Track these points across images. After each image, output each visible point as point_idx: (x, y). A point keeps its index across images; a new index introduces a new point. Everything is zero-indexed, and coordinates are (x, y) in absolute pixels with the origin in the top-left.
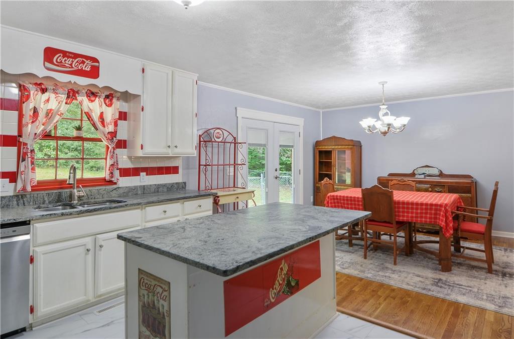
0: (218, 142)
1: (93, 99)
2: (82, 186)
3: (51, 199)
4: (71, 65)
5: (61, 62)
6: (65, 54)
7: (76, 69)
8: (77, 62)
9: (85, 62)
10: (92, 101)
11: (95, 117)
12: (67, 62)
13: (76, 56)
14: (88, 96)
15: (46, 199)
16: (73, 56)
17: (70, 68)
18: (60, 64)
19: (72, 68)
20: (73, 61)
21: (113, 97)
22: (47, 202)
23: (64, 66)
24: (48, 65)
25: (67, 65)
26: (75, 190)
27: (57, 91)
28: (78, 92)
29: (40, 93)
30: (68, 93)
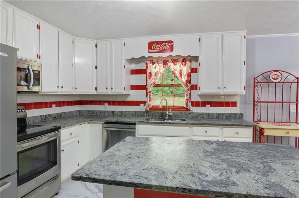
0: (276, 83)
1: (176, 63)
2: (171, 110)
3: (158, 115)
4: (160, 48)
5: (155, 48)
6: (157, 43)
7: (162, 49)
8: (163, 45)
9: (166, 44)
10: (176, 64)
11: (177, 73)
12: (158, 47)
13: (162, 42)
14: (173, 62)
15: (157, 115)
16: (160, 43)
17: (159, 49)
18: (155, 49)
19: (160, 49)
20: (160, 46)
21: (186, 60)
22: (157, 116)
23: (157, 49)
24: (150, 51)
25: (158, 48)
26: (167, 112)
27: (159, 62)
28: (168, 61)
29: (152, 64)
30: (164, 63)
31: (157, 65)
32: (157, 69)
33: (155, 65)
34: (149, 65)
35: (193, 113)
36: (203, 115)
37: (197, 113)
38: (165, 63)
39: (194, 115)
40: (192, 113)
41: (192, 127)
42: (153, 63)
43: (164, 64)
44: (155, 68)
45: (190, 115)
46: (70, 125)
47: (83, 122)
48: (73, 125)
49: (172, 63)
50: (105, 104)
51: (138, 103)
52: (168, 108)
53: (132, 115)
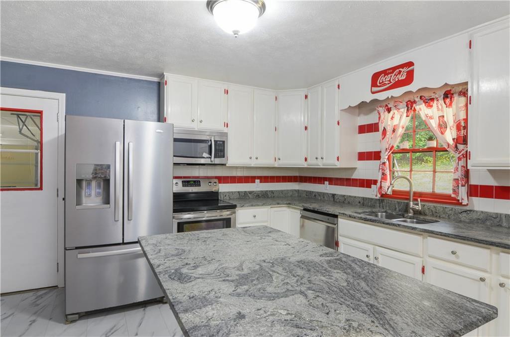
1: (431, 103)
3: (400, 208)
4: (390, 81)
5: (383, 82)
6: (385, 72)
7: (393, 82)
8: (395, 75)
9: (401, 71)
10: (431, 106)
11: (434, 124)
12: (387, 80)
13: (394, 69)
14: (425, 102)
15: (397, 207)
16: (391, 71)
17: (389, 84)
18: (383, 84)
19: (391, 82)
20: (391, 76)
21: (453, 94)
22: (397, 209)
23: (385, 84)
24: (375, 89)
25: (386, 82)
26: (411, 203)
27: (399, 107)
28: (415, 102)
29: (386, 112)
30: (407, 106)
31: (396, 111)
32: (396, 121)
33: (392, 112)
34: (382, 114)
35: (474, 211)
36: (498, 219)
37: (482, 212)
38: (409, 106)
39: (474, 216)
40: (470, 211)
41: (427, 238)
42: (389, 110)
43: (408, 110)
44: (392, 118)
45: (464, 214)
46: (252, 206)
47: (275, 205)
48: (258, 205)
49: (424, 104)
50: (326, 182)
51: (367, 183)
52: (414, 196)
53: (358, 204)
